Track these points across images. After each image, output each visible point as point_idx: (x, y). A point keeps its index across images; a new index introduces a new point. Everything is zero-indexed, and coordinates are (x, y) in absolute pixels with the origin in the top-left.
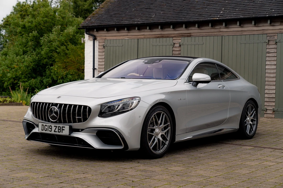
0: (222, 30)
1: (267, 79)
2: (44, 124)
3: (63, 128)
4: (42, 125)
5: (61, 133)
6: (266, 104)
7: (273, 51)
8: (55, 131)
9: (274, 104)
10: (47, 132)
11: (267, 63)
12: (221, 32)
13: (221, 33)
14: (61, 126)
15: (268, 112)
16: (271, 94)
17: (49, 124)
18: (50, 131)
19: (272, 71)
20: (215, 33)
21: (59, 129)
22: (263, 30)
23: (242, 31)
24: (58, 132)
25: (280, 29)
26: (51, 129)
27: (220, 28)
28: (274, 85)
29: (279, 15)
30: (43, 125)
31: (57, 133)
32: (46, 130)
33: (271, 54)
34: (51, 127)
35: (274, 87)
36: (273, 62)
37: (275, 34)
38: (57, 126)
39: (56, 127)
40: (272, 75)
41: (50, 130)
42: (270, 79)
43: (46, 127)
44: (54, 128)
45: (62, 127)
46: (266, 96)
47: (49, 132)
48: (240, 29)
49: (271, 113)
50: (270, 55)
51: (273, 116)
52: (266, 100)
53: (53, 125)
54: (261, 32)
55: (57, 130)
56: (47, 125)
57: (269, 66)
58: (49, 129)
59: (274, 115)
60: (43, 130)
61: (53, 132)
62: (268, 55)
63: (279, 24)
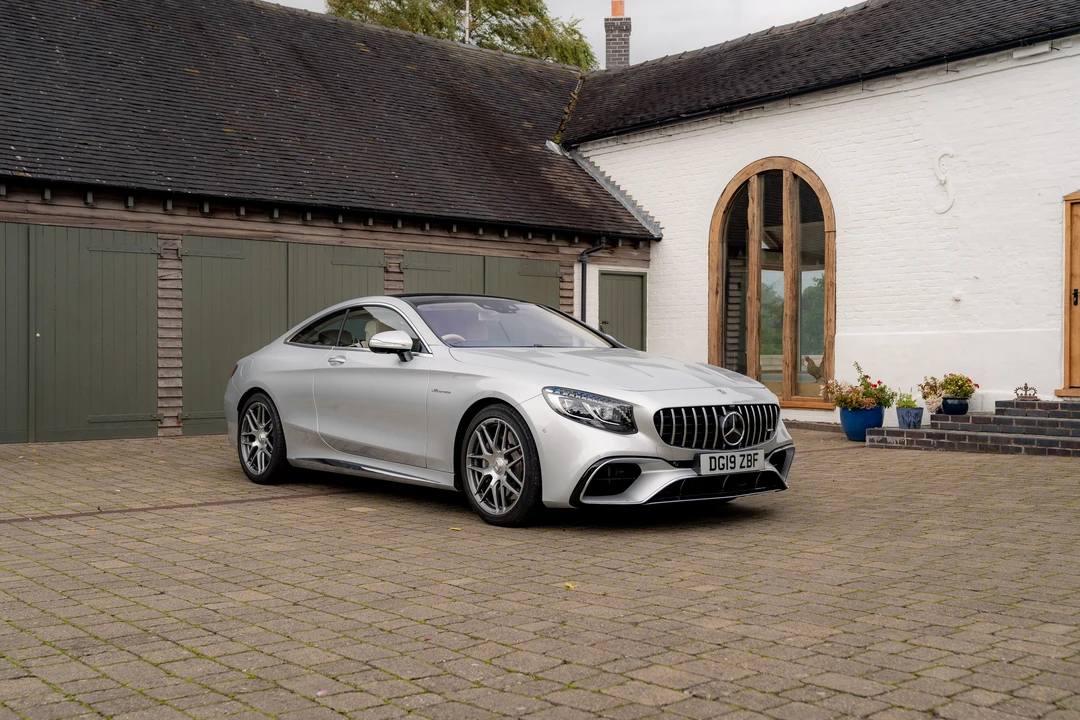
0: (31, 207)
1: (161, 343)
2: (717, 456)
3: (756, 457)
4: (711, 458)
5: (752, 469)
6: (160, 403)
7: (174, 275)
8: (741, 467)
9: (180, 403)
10: (725, 471)
11: (161, 304)
12: (29, 212)
13: (28, 216)
14: (752, 452)
15: (168, 423)
16: (171, 380)
17: (729, 454)
18: (731, 468)
19: (174, 324)
20: (12, 215)
21: (748, 461)
22: (148, 222)
23: (93, 217)
24: (748, 467)
25: (189, 225)
26: (734, 462)
27: (27, 202)
28: (178, 358)
29: (194, 192)
30: (715, 458)
31: (746, 470)
32: (721, 467)
33: (170, 282)
34: (733, 459)
35: (179, 363)
36: (173, 301)
37: (176, 237)
38: (746, 453)
39: (744, 456)
40: (173, 334)
41: (733, 465)
42: (170, 344)
43: (722, 461)
44: (739, 460)
45: (755, 454)
46: (161, 383)
47: (730, 471)
48: (87, 212)
49: (175, 424)
50: (167, 284)
51: (179, 431)
52: (161, 393)
53: (737, 454)
54: (143, 227)
55: (745, 464)
56: (724, 455)
57: (166, 311)
58: (730, 465)
59: (180, 429)
60: (714, 469)
61: (738, 470)
62: (161, 284)
63: (185, 212)
